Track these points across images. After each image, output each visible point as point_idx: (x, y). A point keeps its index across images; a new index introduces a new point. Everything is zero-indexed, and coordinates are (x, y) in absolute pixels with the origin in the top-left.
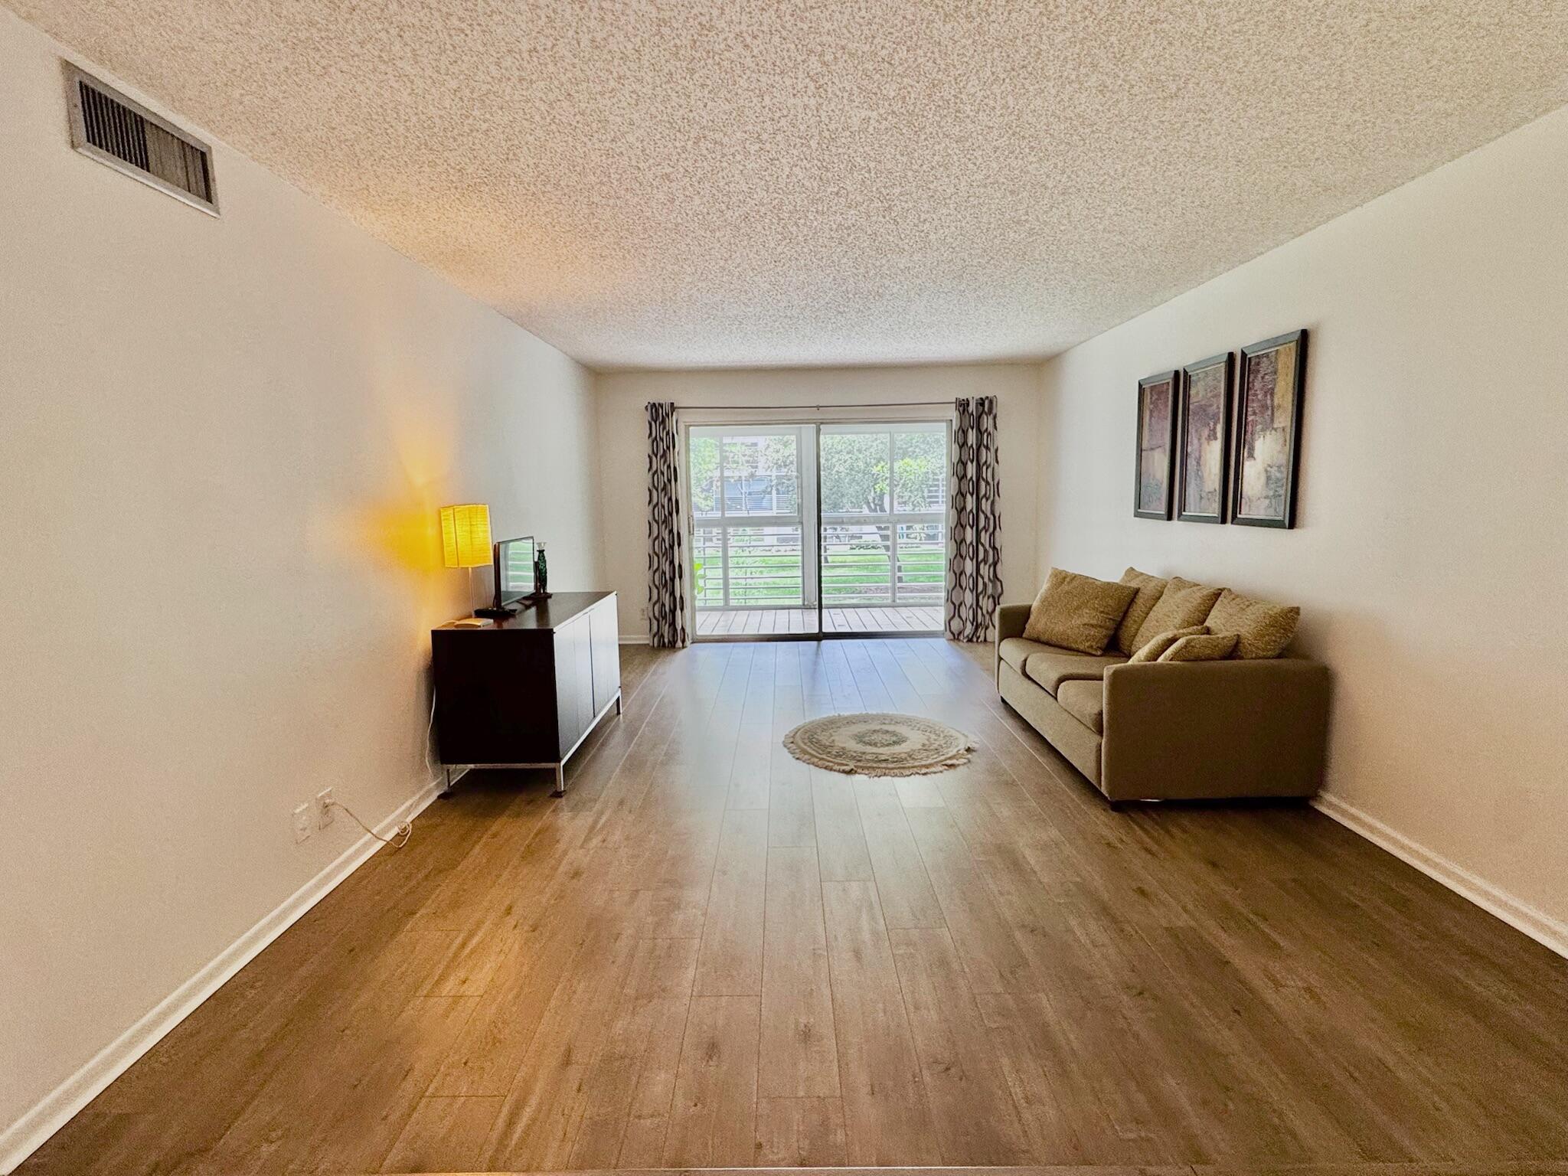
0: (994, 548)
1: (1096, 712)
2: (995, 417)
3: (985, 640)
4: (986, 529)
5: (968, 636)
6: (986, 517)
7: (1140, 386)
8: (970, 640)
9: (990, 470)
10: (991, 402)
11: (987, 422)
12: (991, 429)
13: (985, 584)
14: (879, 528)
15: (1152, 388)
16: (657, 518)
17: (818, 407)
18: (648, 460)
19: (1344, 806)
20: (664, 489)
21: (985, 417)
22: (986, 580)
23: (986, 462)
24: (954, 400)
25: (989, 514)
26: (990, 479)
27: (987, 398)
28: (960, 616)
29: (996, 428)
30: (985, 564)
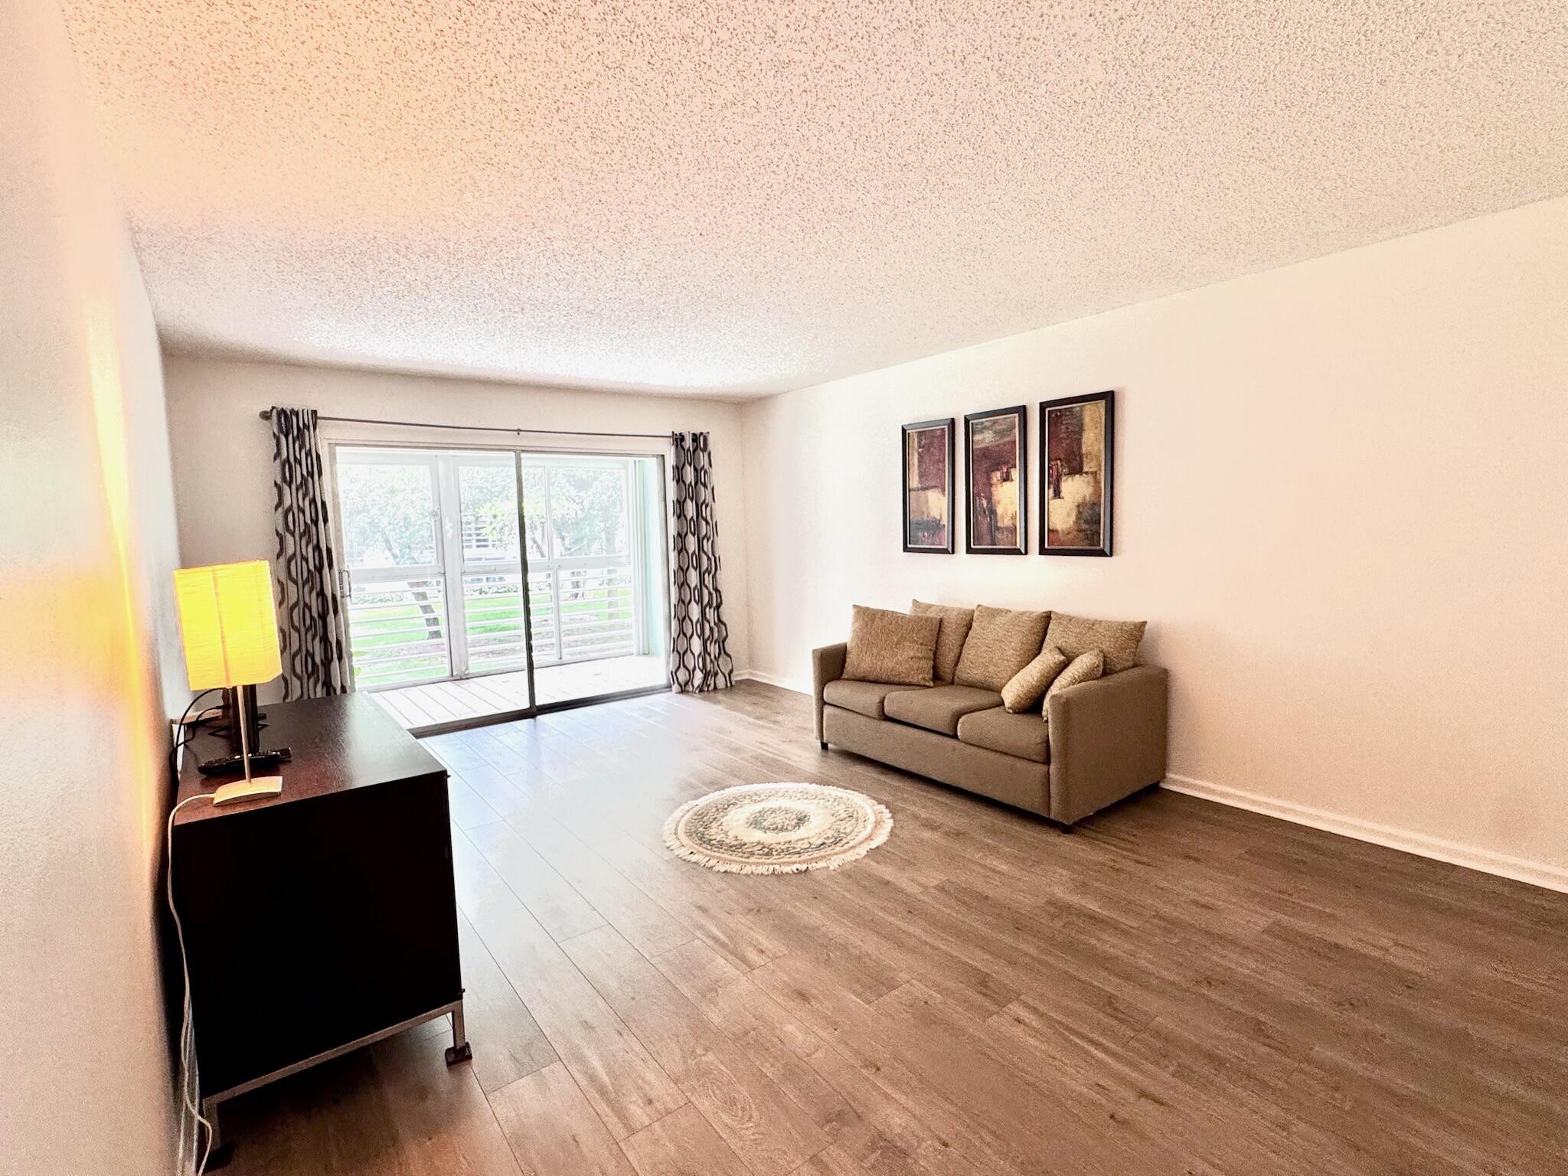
0: (717, 590)
1: (1039, 740)
2: (709, 454)
3: (715, 688)
4: (708, 571)
5: (698, 686)
6: (709, 559)
7: (904, 431)
8: (701, 691)
9: (709, 509)
10: (705, 439)
11: (703, 459)
12: (707, 466)
13: (711, 629)
14: (412, 585)
15: (920, 434)
16: (294, 574)
17: (519, 431)
18: (275, 491)
19: (1190, 780)
20: (306, 532)
21: (701, 454)
22: (712, 624)
23: (705, 501)
24: (671, 434)
25: (710, 555)
26: (709, 518)
27: (702, 433)
28: (685, 666)
29: (711, 465)
30: (710, 608)
